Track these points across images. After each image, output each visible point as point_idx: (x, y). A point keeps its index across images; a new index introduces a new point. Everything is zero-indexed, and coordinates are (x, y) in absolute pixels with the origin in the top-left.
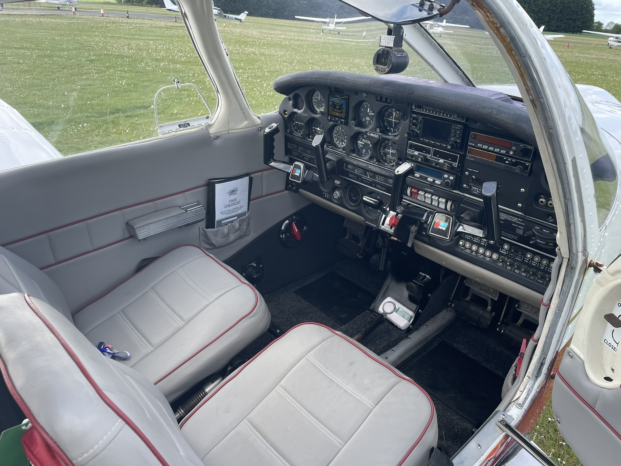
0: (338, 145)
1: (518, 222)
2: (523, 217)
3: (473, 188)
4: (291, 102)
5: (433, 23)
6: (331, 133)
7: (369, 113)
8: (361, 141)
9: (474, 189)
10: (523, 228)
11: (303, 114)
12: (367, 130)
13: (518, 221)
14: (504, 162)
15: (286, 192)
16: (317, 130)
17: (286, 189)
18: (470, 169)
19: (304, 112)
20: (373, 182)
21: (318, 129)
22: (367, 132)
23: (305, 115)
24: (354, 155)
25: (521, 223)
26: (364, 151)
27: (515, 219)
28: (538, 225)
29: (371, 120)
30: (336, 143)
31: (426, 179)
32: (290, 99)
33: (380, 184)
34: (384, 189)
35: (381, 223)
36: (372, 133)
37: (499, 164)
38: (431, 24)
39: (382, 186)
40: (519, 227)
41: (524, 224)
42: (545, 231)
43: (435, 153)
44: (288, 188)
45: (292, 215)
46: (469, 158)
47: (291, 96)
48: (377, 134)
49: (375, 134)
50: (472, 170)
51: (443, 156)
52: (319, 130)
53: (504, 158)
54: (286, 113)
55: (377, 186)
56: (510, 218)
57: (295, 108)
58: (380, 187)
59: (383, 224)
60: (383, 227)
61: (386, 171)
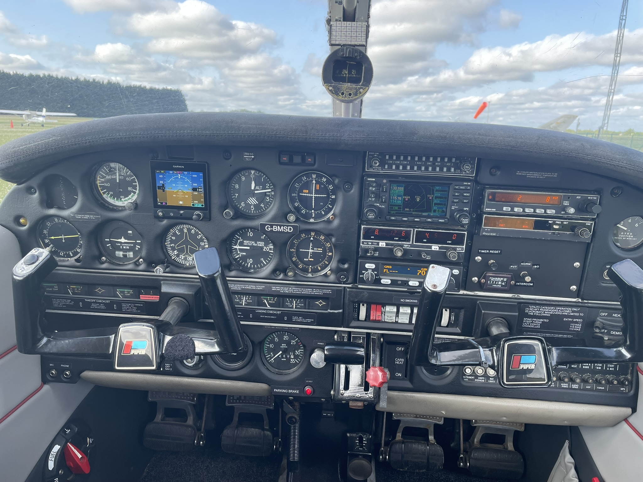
0: (183, 262)
1: (573, 314)
2: (580, 304)
3: (493, 279)
4: (37, 195)
5: (30, 114)
6: (162, 243)
7: (255, 190)
8: (241, 244)
9: (493, 281)
10: (581, 320)
11: (79, 217)
12: (263, 221)
13: (573, 312)
14: (550, 227)
15: (46, 387)
16: (121, 243)
17: (45, 381)
18: (483, 251)
19: (82, 210)
20: (284, 314)
21: (123, 240)
22: (263, 226)
23: (87, 217)
24: (233, 273)
25: (578, 314)
26: (251, 261)
27: (567, 311)
28: (604, 309)
29: (260, 203)
30: (177, 260)
31: (405, 283)
32: (29, 191)
33: (298, 314)
34: (309, 320)
35: (342, 386)
36: (277, 225)
37: (542, 233)
38: (28, 115)
39: (305, 315)
40: (574, 320)
41: (582, 314)
42: (616, 315)
43: (420, 237)
44: (49, 378)
45: (62, 430)
46: (486, 234)
47: (34, 182)
48: (288, 226)
49: (284, 226)
50: (488, 251)
51: (434, 239)
52: (125, 243)
53: (550, 222)
54: (22, 221)
55: (295, 318)
56: (558, 311)
57: (50, 206)
58: (300, 319)
59: (346, 387)
60: (347, 394)
61: (312, 289)
